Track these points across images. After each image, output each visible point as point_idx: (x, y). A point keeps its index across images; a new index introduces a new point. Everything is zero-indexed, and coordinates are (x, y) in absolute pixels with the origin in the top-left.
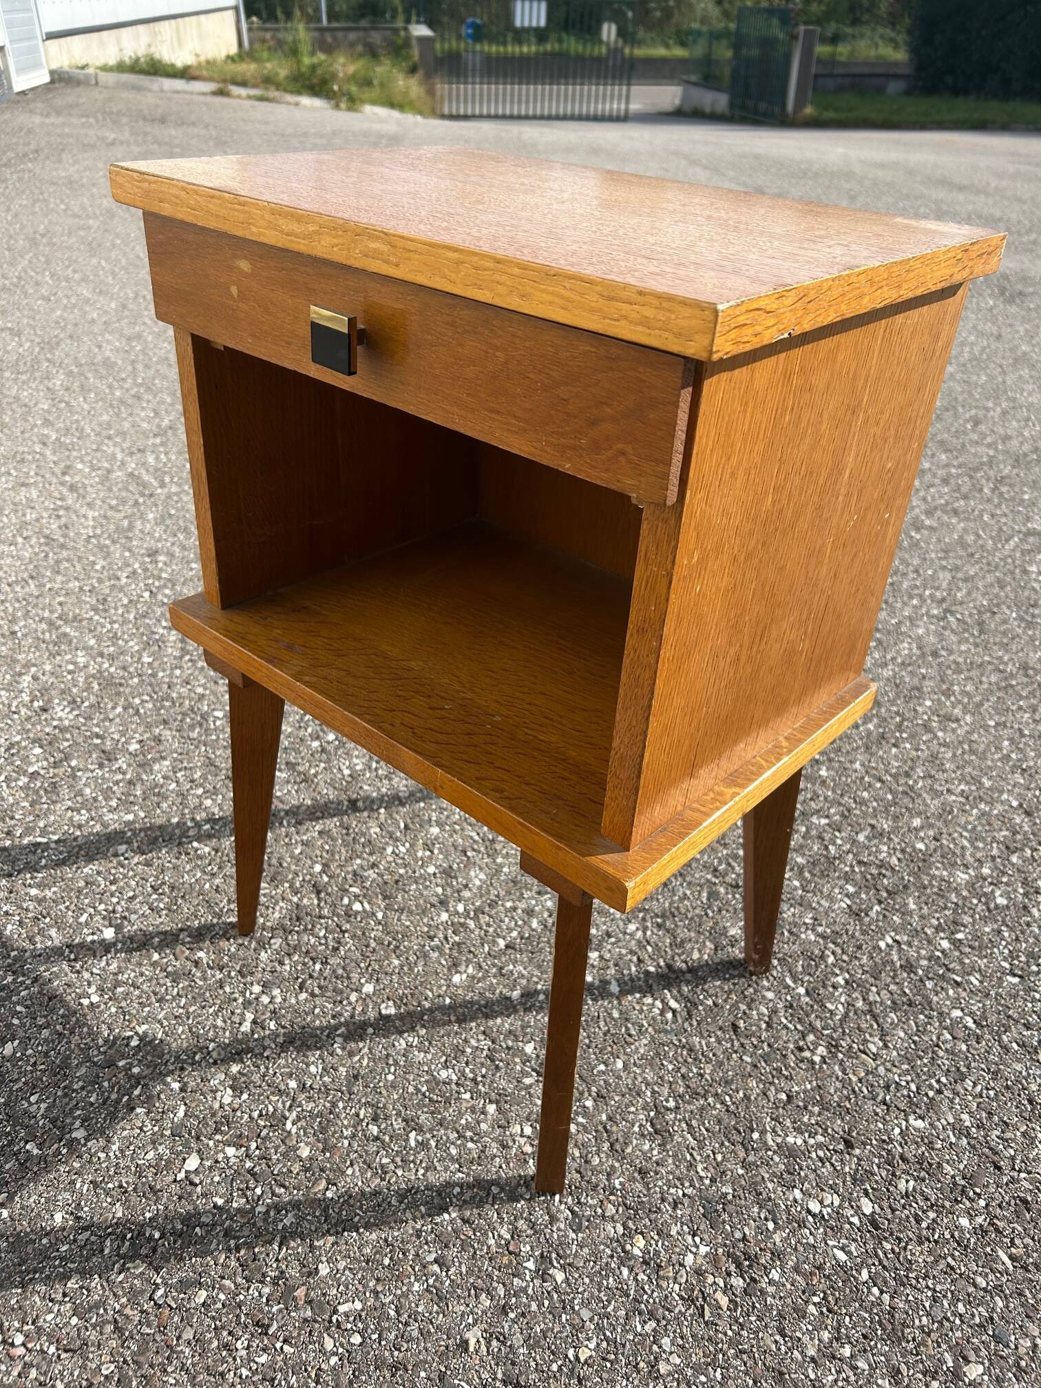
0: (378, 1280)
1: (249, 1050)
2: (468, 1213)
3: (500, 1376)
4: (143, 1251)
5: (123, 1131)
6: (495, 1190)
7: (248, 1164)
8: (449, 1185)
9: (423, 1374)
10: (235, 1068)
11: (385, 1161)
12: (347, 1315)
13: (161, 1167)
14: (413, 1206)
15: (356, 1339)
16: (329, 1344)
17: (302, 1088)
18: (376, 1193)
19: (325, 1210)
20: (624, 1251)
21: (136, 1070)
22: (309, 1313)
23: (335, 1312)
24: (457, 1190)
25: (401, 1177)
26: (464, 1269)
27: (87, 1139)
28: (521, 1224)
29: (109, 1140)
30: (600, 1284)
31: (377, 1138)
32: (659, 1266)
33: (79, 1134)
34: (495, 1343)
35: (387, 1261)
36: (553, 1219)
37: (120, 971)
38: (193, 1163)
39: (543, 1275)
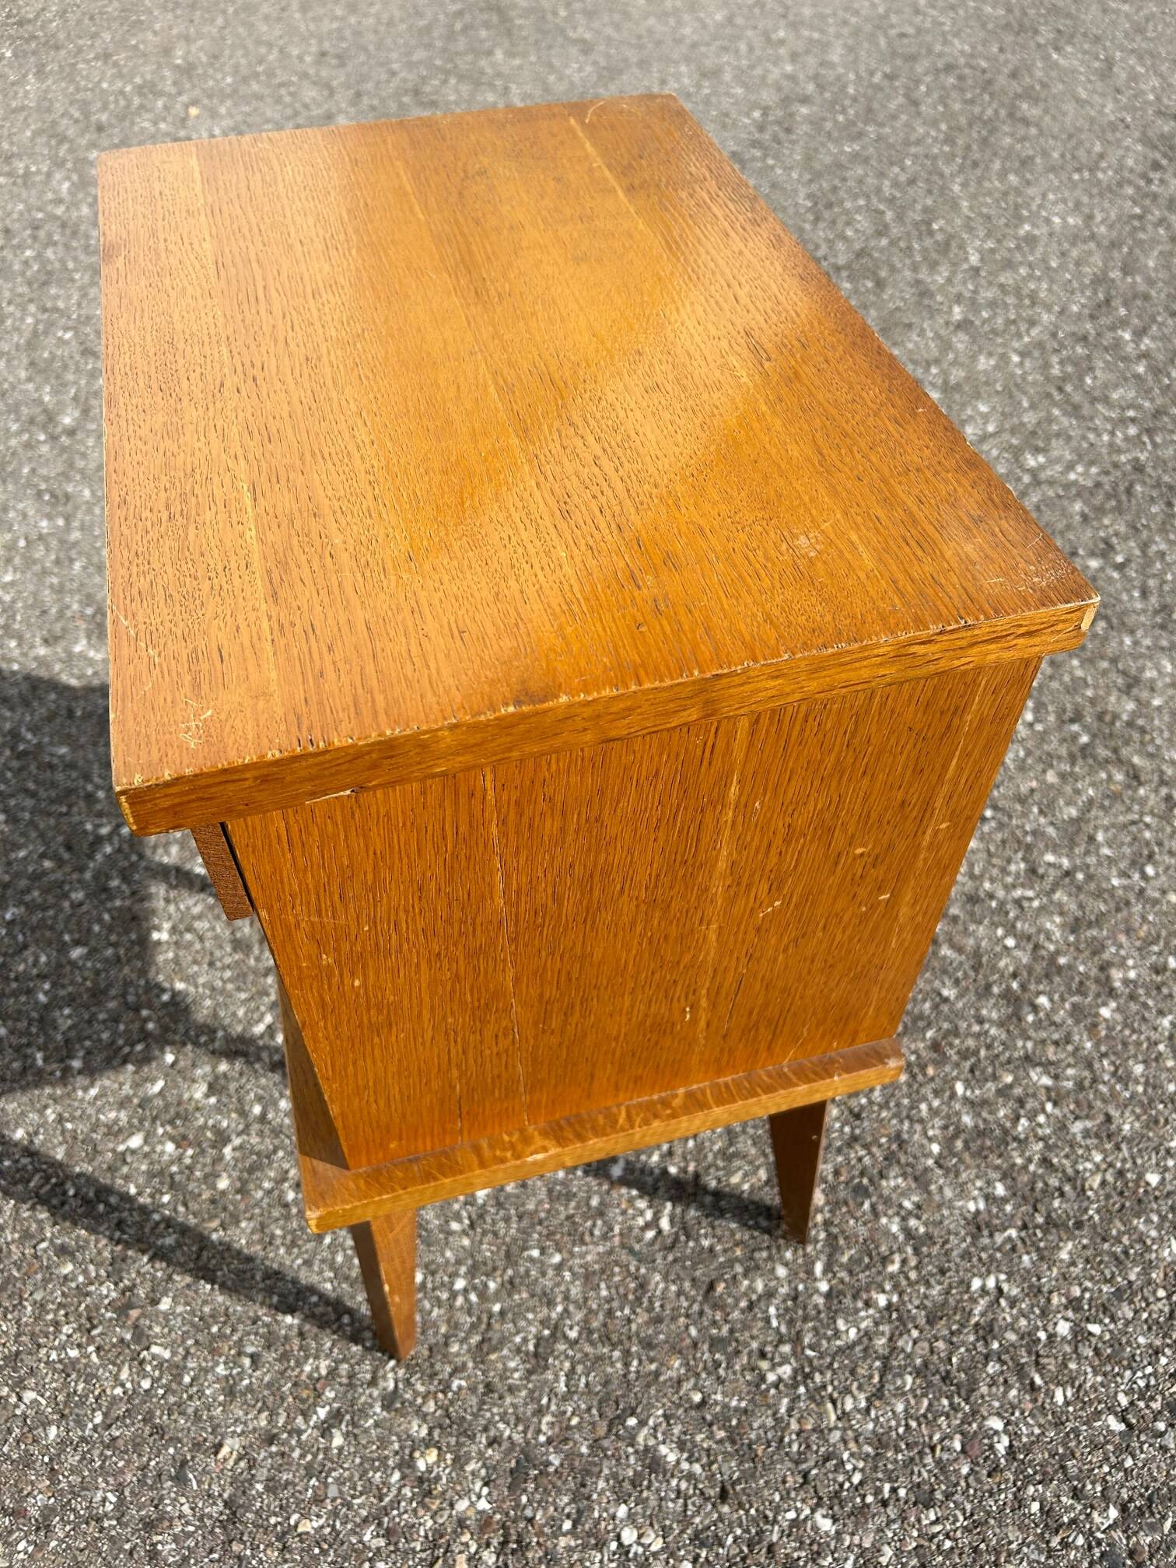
0: (197, 1342)
1: (245, 1055)
2: (307, 1327)
3: (226, 1496)
4: (55, 1201)
5: (106, 1081)
6: (346, 1319)
7: (174, 1169)
8: (312, 1290)
9: (171, 1451)
10: (223, 1067)
11: (278, 1232)
12: (154, 1357)
13: (115, 1132)
14: (270, 1291)
15: (146, 1384)
16: (124, 1375)
17: (263, 1118)
18: (250, 1259)
19: (201, 1249)
20: (411, 1455)
21: (151, 1026)
22: (128, 1337)
23: (148, 1348)
24: (314, 1299)
25: (281, 1257)
26: (267, 1379)
27: (80, 1072)
28: (344, 1368)
29: (92, 1085)
30: (365, 1472)
31: (286, 1206)
32: (430, 1492)
33: (76, 1064)
34: (243, 1464)
35: (215, 1329)
36: (373, 1383)
37: (200, 917)
38: (136, 1141)
39: (325, 1429)
